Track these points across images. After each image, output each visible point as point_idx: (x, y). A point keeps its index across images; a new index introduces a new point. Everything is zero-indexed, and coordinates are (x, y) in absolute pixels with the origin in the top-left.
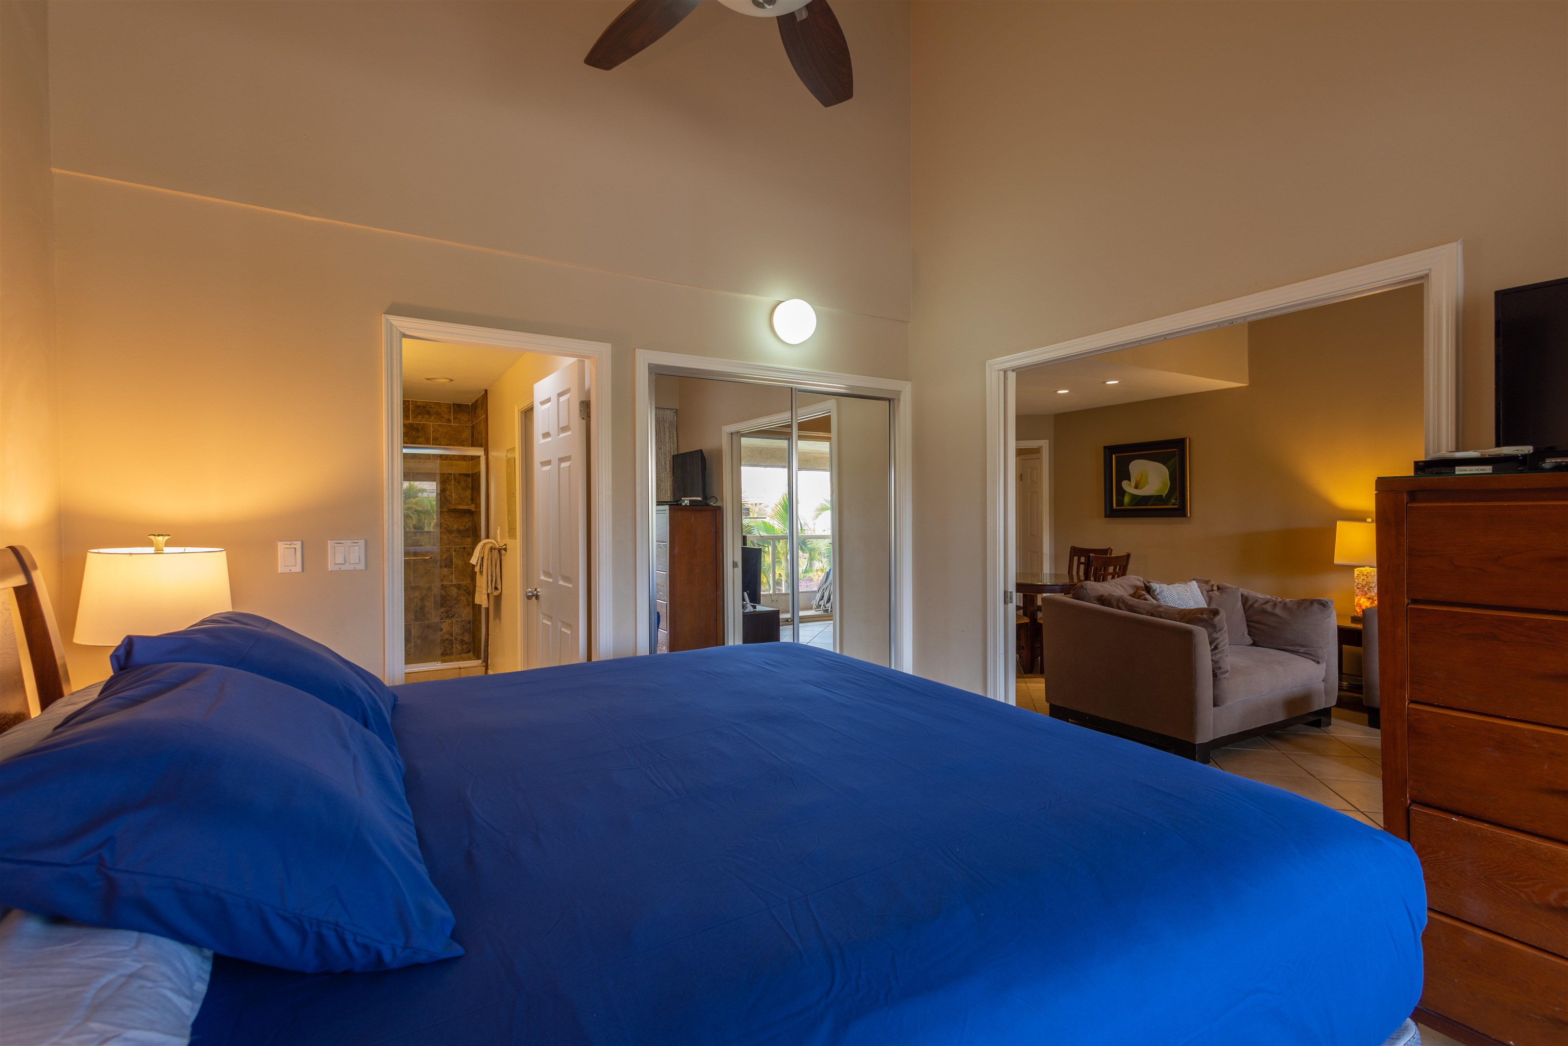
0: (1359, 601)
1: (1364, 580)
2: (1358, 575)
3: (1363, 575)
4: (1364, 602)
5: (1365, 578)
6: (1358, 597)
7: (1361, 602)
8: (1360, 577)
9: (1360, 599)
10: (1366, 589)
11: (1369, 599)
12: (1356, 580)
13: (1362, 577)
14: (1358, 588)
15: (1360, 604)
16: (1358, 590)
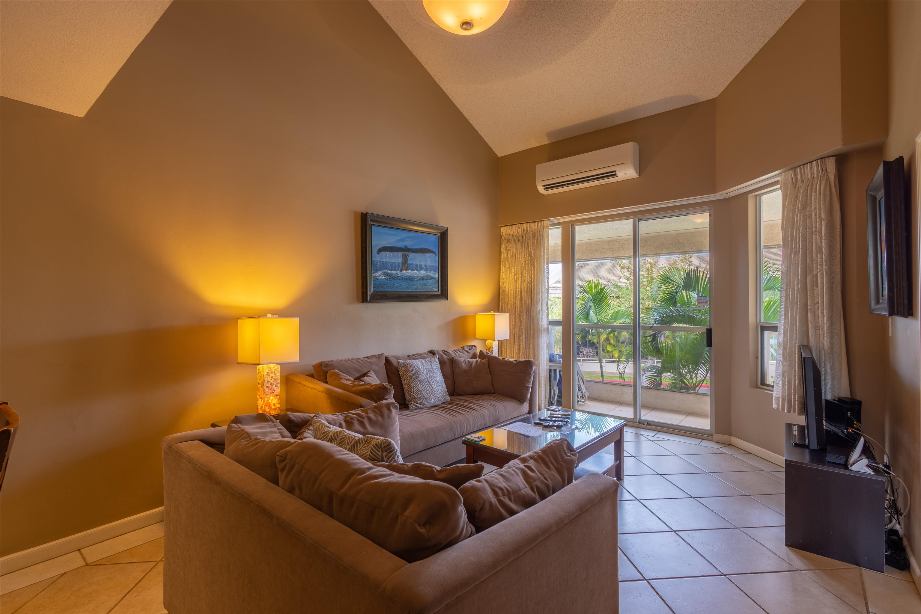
0: (268, 400)
1: (272, 377)
2: (268, 373)
3: (272, 373)
4: (272, 399)
5: (273, 375)
6: (268, 396)
7: (270, 401)
8: (269, 375)
9: (269, 398)
10: (274, 386)
11: (277, 395)
12: (266, 379)
13: (271, 375)
14: (267, 387)
15: (269, 403)
16: (267, 389)
